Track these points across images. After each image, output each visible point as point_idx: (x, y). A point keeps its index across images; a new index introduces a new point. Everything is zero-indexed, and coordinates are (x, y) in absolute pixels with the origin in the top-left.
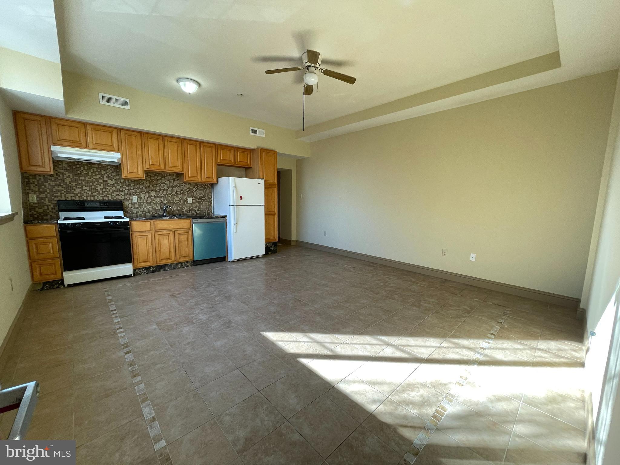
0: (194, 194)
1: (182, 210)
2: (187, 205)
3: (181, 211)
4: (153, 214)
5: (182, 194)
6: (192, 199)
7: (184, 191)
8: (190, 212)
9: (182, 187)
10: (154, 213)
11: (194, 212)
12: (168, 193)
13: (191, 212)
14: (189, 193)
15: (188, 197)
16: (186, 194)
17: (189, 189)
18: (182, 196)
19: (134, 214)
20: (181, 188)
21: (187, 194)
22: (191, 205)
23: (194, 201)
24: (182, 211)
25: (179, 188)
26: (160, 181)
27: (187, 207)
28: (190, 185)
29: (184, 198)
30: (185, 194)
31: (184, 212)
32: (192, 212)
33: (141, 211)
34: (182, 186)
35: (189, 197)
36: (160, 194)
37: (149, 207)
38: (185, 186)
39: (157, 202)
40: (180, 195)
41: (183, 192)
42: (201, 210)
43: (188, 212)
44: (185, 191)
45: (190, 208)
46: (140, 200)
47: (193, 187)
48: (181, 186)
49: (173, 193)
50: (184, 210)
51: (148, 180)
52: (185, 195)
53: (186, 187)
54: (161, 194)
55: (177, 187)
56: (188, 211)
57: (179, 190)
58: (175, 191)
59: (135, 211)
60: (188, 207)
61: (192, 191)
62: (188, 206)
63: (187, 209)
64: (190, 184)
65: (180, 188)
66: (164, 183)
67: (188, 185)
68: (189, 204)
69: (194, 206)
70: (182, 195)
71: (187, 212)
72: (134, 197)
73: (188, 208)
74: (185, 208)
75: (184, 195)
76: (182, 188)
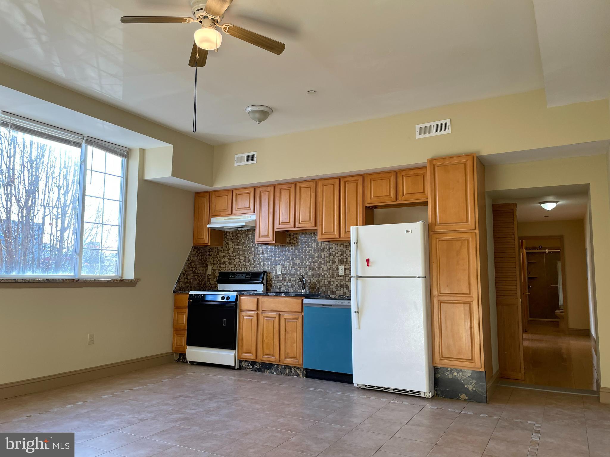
0: (347, 260)
1: (331, 285)
2: (337, 278)
3: (329, 287)
4: (296, 289)
5: (331, 260)
6: (345, 269)
7: (334, 257)
8: (340, 289)
9: (332, 250)
10: (297, 289)
11: (347, 290)
12: (314, 260)
13: (342, 289)
14: (340, 258)
15: (339, 265)
16: (337, 260)
17: (340, 253)
18: (331, 264)
19: (277, 289)
20: (331, 252)
21: (339, 260)
22: (342, 278)
23: (347, 271)
24: (330, 287)
25: (328, 252)
26: (306, 243)
27: (337, 282)
28: (342, 246)
29: (334, 266)
30: (335, 260)
31: (332, 288)
32: (344, 289)
33: (284, 286)
34: (333, 248)
35: (340, 266)
36: (305, 262)
37: (293, 281)
38: (336, 248)
39: (302, 272)
40: (329, 262)
41: (332, 258)
43: (339, 289)
44: (335, 257)
45: (342, 283)
46: (284, 271)
47: (347, 250)
48: (331, 248)
49: (320, 260)
50: (332, 285)
51: (293, 244)
52: (336, 262)
53: (337, 250)
54: (306, 262)
55: (326, 250)
56: (339, 287)
57: (328, 255)
58: (323, 257)
59: (278, 284)
60: (339, 281)
61: (345, 255)
62: (339, 280)
63: (337, 285)
64: (342, 244)
65: (329, 252)
66: (308, 246)
67: (340, 246)
68: (340, 276)
69: (347, 280)
70: (331, 262)
71: (337, 289)
72: (278, 266)
73: (338, 283)
74: (334, 283)
75: (334, 262)
76: (332, 251)
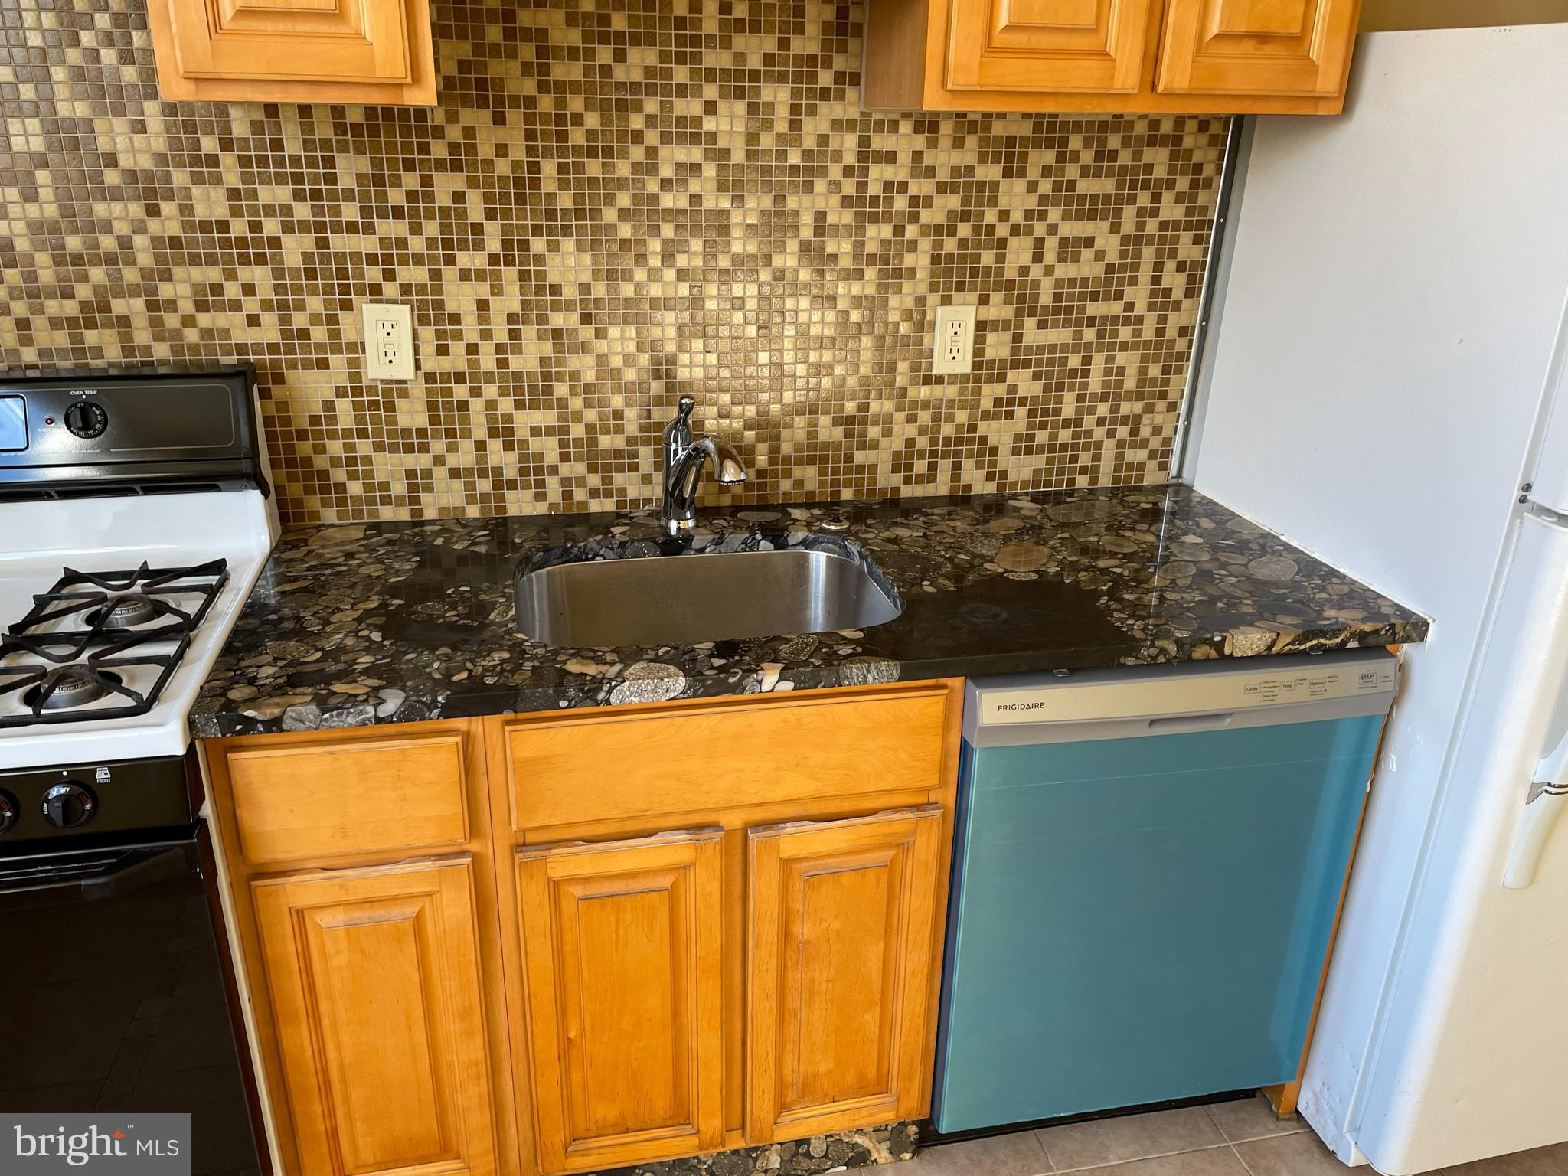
0: (1000, 259)
1: (862, 446)
2: (912, 393)
3: (849, 458)
4: (567, 495)
5: (872, 259)
6: (981, 326)
7: (899, 231)
8: (932, 467)
9: (889, 172)
10: (580, 495)
11: (982, 474)
12: (724, 262)
13: (944, 466)
14: (950, 245)
15: (933, 299)
16: (919, 260)
17: (954, 201)
18: (871, 290)
19: (386, 501)
20: (874, 189)
21: (936, 259)
22: (951, 391)
23: (991, 337)
24: (860, 457)
25: (849, 188)
26: (651, 106)
27: (912, 419)
28: (972, 141)
29: (898, 304)
30: (909, 260)
31: (873, 468)
32: (957, 466)
33: (454, 473)
34: (891, 157)
35: (946, 301)
36: (640, 275)
37: (535, 431)
38: (917, 156)
39: (616, 362)
40: (859, 275)
41: (885, 243)
42: (1052, 448)
43: (920, 466)
44: (911, 231)
45: (947, 430)
46: (443, 350)
47: (1007, 174)
48: (878, 158)
49: (778, 261)
50: (875, 445)
51: (515, 101)
52: (912, 272)
53: (931, 172)
54: (655, 275)
55: (835, 172)
56: (921, 455)
57: (848, 217)
58: (806, 233)
59: (390, 467)
60: (925, 417)
61: (990, 216)
62: (926, 405)
63: (910, 442)
64: (973, 127)
65: (862, 186)
66: (689, 132)
67: (958, 143)
68: (940, 380)
69: (987, 404)
70: (870, 273)
71: (909, 467)
72: (371, 313)
73: (922, 431)
74: (887, 433)
75: (898, 274)
76: (888, 185)
